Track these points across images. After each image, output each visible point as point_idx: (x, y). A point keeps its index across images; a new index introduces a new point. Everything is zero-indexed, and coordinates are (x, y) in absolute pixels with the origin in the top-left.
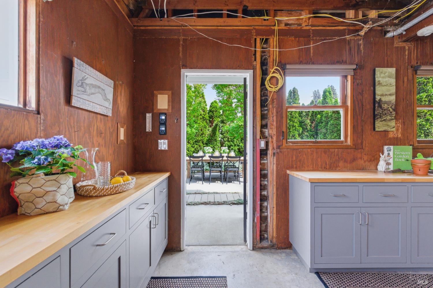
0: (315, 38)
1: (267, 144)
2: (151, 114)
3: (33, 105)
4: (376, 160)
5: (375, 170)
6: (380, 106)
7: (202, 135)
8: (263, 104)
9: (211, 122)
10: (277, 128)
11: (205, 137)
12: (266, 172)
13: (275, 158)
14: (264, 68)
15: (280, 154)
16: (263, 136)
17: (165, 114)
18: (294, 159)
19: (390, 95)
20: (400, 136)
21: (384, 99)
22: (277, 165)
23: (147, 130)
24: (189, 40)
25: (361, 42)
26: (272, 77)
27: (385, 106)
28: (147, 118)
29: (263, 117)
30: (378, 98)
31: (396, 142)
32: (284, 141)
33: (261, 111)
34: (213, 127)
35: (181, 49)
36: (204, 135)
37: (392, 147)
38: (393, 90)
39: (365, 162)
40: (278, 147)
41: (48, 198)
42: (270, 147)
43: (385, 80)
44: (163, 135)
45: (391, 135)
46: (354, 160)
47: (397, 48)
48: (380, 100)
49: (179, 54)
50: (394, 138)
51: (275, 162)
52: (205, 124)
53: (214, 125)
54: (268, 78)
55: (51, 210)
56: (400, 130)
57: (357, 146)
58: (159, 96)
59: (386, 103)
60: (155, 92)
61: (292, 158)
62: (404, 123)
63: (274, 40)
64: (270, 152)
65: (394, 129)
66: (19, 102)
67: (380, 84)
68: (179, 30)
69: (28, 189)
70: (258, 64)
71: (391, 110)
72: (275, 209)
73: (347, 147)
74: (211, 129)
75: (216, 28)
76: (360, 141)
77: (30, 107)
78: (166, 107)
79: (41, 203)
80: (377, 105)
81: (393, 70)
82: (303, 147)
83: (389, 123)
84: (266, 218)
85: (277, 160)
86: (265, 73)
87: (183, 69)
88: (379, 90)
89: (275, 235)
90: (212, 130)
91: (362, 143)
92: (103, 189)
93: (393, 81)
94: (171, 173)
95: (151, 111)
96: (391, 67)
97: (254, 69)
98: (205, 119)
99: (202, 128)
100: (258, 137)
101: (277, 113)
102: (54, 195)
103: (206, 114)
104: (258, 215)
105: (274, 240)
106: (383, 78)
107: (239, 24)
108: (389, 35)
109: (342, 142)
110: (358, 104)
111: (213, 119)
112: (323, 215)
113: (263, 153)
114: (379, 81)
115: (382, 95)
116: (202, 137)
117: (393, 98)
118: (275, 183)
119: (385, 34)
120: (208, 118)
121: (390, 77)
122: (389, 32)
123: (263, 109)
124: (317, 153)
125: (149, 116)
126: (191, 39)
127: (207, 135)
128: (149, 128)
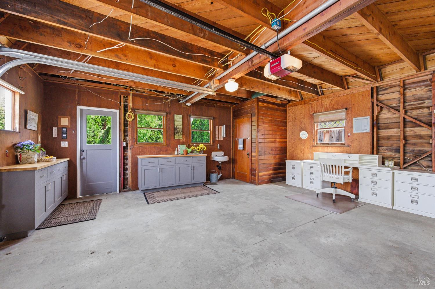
0: (150, 99)
1: (127, 144)
2: (56, 128)
3: (18, 130)
4: (174, 151)
5: (174, 154)
6: (176, 129)
7: (94, 136)
8: (126, 125)
9: (104, 125)
10: (132, 137)
11: (97, 138)
12: (127, 157)
13: (131, 150)
14: (126, 109)
15: (134, 148)
16: (125, 140)
17: (66, 128)
18: (140, 150)
19: (180, 125)
20: (185, 141)
21: (178, 127)
22: (132, 153)
23: (54, 136)
24: (82, 92)
25: (169, 103)
26: (129, 114)
27: (178, 130)
28: (53, 130)
29: (126, 131)
30: (175, 126)
31: (182, 143)
32: (136, 143)
33: (125, 128)
34: (106, 130)
35: (77, 95)
36: (96, 137)
37: (180, 145)
38: (181, 123)
39: (171, 151)
40: (133, 145)
41: (32, 159)
42: (129, 146)
43: (178, 119)
44: (65, 139)
45: (181, 141)
46: (167, 150)
47: (184, 107)
48: (176, 127)
49: (75, 98)
50: (182, 142)
51: (131, 152)
52: (97, 126)
53: (107, 128)
54: (127, 115)
55: (33, 162)
56: (185, 139)
57: (168, 145)
58: (62, 118)
59: (178, 128)
60: (59, 116)
61: (139, 150)
62: (186, 136)
63: (130, 98)
64: (129, 148)
65: (182, 139)
66: (12, 129)
67: (176, 121)
68: (76, 86)
69: (26, 156)
70: (122, 107)
71: (181, 131)
72: (131, 173)
73: (164, 146)
74: (103, 131)
75: (99, 88)
76: (169, 143)
77: (16, 130)
78: (67, 124)
79: (29, 160)
80: (175, 129)
81: (181, 116)
82: (144, 145)
83: (180, 136)
84: (127, 178)
85: (132, 151)
86: (126, 111)
87: (78, 105)
88: (176, 123)
89: (131, 185)
90: (105, 132)
91: (170, 144)
92: (45, 159)
93: (181, 120)
94: (70, 159)
95: (56, 126)
96: (180, 114)
97: (120, 109)
98: (97, 122)
99: (94, 130)
100: (122, 140)
101: (132, 130)
102: (34, 158)
103: (98, 118)
104: (122, 176)
105: (131, 187)
106: (178, 118)
107: (111, 88)
108: (181, 102)
109: (162, 143)
110: (168, 128)
111: (105, 122)
112: (145, 170)
113: (125, 148)
114: (176, 120)
115: (177, 125)
116: (94, 139)
117: (181, 127)
118: (131, 161)
119: (179, 102)
120: (100, 121)
121: (180, 118)
122: (180, 100)
123: (126, 128)
124: (151, 148)
125: (55, 129)
126: (83, 91)
127: (99, 137)
128: (55, 135)
